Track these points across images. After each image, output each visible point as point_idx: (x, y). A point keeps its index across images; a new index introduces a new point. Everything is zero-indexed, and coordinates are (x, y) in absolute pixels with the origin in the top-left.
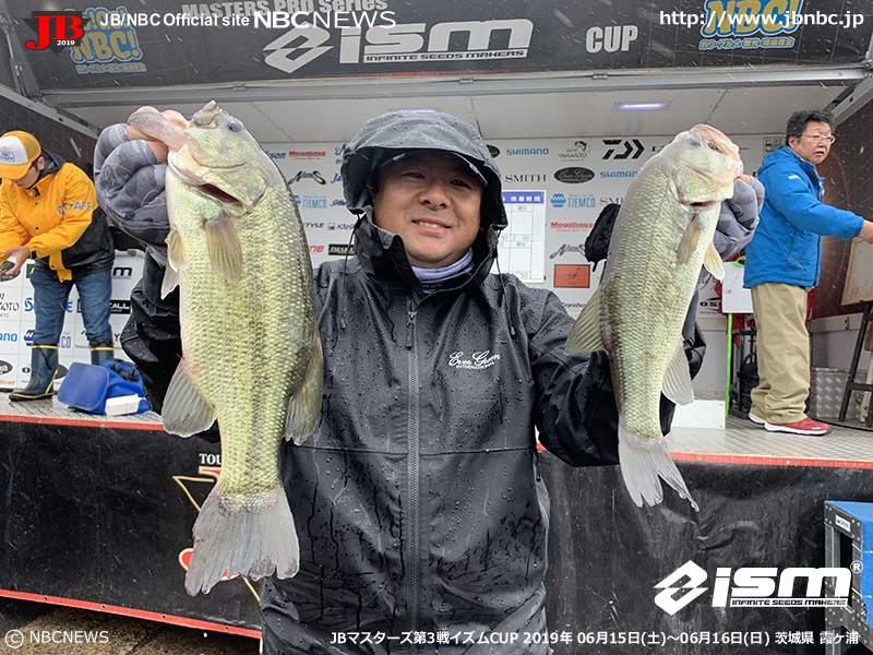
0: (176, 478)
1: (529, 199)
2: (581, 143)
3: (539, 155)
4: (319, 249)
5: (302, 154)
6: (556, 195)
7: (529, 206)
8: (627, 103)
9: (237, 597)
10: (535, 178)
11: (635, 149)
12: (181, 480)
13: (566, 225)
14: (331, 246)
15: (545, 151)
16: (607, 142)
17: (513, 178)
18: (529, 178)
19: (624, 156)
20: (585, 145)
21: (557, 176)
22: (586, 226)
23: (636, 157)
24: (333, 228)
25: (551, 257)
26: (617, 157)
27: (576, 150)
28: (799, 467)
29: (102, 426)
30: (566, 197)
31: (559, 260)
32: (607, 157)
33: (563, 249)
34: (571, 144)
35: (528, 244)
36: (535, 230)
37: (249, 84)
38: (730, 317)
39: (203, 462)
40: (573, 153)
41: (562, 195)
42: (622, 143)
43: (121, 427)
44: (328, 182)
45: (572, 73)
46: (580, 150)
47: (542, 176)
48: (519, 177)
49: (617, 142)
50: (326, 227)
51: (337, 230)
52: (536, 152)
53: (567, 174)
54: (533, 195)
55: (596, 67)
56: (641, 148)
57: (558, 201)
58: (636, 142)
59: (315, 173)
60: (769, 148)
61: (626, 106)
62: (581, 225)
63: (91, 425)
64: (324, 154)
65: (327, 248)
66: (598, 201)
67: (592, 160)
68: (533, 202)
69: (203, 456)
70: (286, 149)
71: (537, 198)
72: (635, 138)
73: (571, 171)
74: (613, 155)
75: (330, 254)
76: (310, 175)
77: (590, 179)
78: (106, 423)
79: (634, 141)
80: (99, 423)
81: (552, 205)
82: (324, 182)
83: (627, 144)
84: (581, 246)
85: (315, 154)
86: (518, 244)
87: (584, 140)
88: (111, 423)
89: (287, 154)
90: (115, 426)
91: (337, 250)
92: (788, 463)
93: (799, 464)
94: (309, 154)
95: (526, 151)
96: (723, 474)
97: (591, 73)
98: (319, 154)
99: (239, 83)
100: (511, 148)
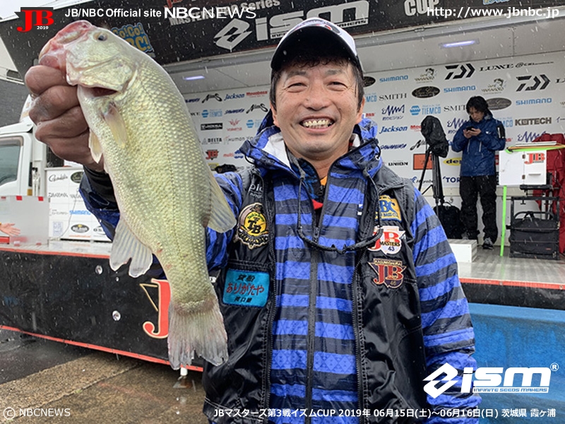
2: (430, 69)
3: (402, 81)
5: (254, 94)
6: (413, 107)
10: (399, 96)
11: (468, 70)
15: (405, 78)
16: (448, 68)
17: (385, 97)
18: (395, 97)
19: (460, 76)
21: (414, 93)
23: (469, 76)
25: (411, 149)
26: (456, 77)
27: (426, 75)
30: (421, 108)
31: (416, 151)
32: (448, 78)
33: (419, 143)
34: (423, 71)
37: (210, 58)
40: (425, 77)
41: (417, 107)
42: (459, 67)
45: (401, 30)
46: (429, 75)
47: (404, 95)
48: (388, 96)
49: (456, 67)
52: (399, 78)
53: (421, 92)
56: (472, 70)
57: (416, 111)
58: (469, 66)
59: (261, 105)
61: (448, 45)
66: (443, 109)
67: (438, 81)
70: (244, 91)
72: (468, 63)
73: (423, 89)
74: (453, 76)
76: (259, 107)
77: (436, 94)
79: (467, 65)
81: (411, 113)
82: (267, 111)
83: (462, 67)
85: (261, 93)
87: (432, 68)
89: (246, 95)
94: (258, 93)
95: (393, 79)
97: (414, 29)
98: (264, 93)
99: (205, 58)
100: (382, 77)
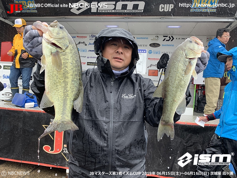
0: (43, 126)
1: (142, 51)
2: (157, 36)
4: (84, 63)
5: (80, 37)
6: (150, 51)
7: (142, 53)
8: (170, 26)
9: (60, 158)
10: (144, 46)
11: (172, 38)
12: (45, 126)
13: (152, 59)
14: (88, 63)
16: (164, 36)
18: (143, 46)
19: (169, 40)
20: (158, 37)
21: (150, 45)
22: (157, 59)
23: (172, 41)
24: (88, 58)
25: (148, 67)
26: (167, 40)
28: (213, 127)
29: (24, 111)
30: (152, 51)
31: (150, 68)
32: (164, 40)
33: (151, 66)
34: (154, 36)
35: (142, 64)
36: (144, 60)
37: (66, 17)
38: (195, 85)
39: (51, 121)
40: (155, 39)
42: (168, 37)
43: (29, 111)
44: (87, 45)
45: (155, 17)
46: (157, 38)
47: (146, 45)
48: (140, 45)
49: (167, 36)
50: (86, 57)
51: (89, 58)
52: (145, 38)
53: (153, 45)
54: (144, 50)
55: (161, 16)
56: (173, 39)
57: (150, 52)
58: (172, 37)
59: (84, 42)
60: (208, 39)
61: (169, 27)
62: (156, 59)
63: (21, 110)
64: (86, 37)
65: (86, 63)
66: (161, 53)
67: (160, 41)
68: (143, 52)
69: (51, 119)
70: (76, 35)
71: (145, 51)
72: (172, 36)
73: (154, 44)
74: (166, 40)
75: (87, 65)
76: (82, 43)
77: (159, 46)
78: (25, 110)
80: (23, 110)
82: (86, 45)
83: (169, 37)
84: (156, 65)
85: (84, 37)
86: (139, 64)
87: (158, 36)
88: (26, 110)
89: (76, 37)
90: (27, 111)
91: (89, 64)
92: (210, 125)
93: (212, 126)
94: (82, 37)
95: (142, 38)
96: (192, 128)
97: (161, 17)
98: (85, 37)
99: (63, 17)
100: (138, 37)
